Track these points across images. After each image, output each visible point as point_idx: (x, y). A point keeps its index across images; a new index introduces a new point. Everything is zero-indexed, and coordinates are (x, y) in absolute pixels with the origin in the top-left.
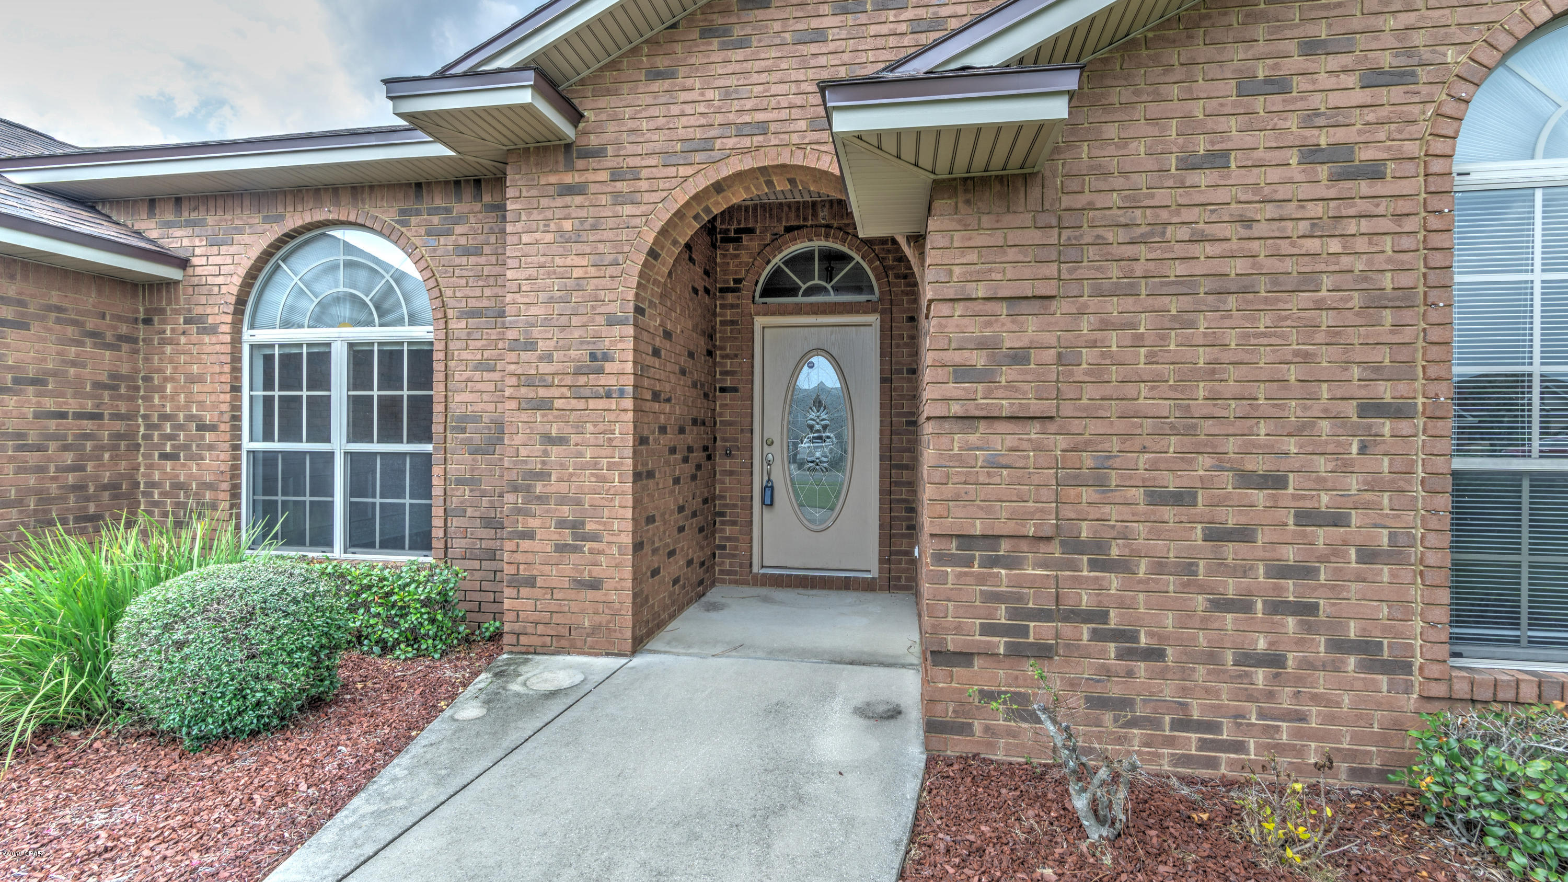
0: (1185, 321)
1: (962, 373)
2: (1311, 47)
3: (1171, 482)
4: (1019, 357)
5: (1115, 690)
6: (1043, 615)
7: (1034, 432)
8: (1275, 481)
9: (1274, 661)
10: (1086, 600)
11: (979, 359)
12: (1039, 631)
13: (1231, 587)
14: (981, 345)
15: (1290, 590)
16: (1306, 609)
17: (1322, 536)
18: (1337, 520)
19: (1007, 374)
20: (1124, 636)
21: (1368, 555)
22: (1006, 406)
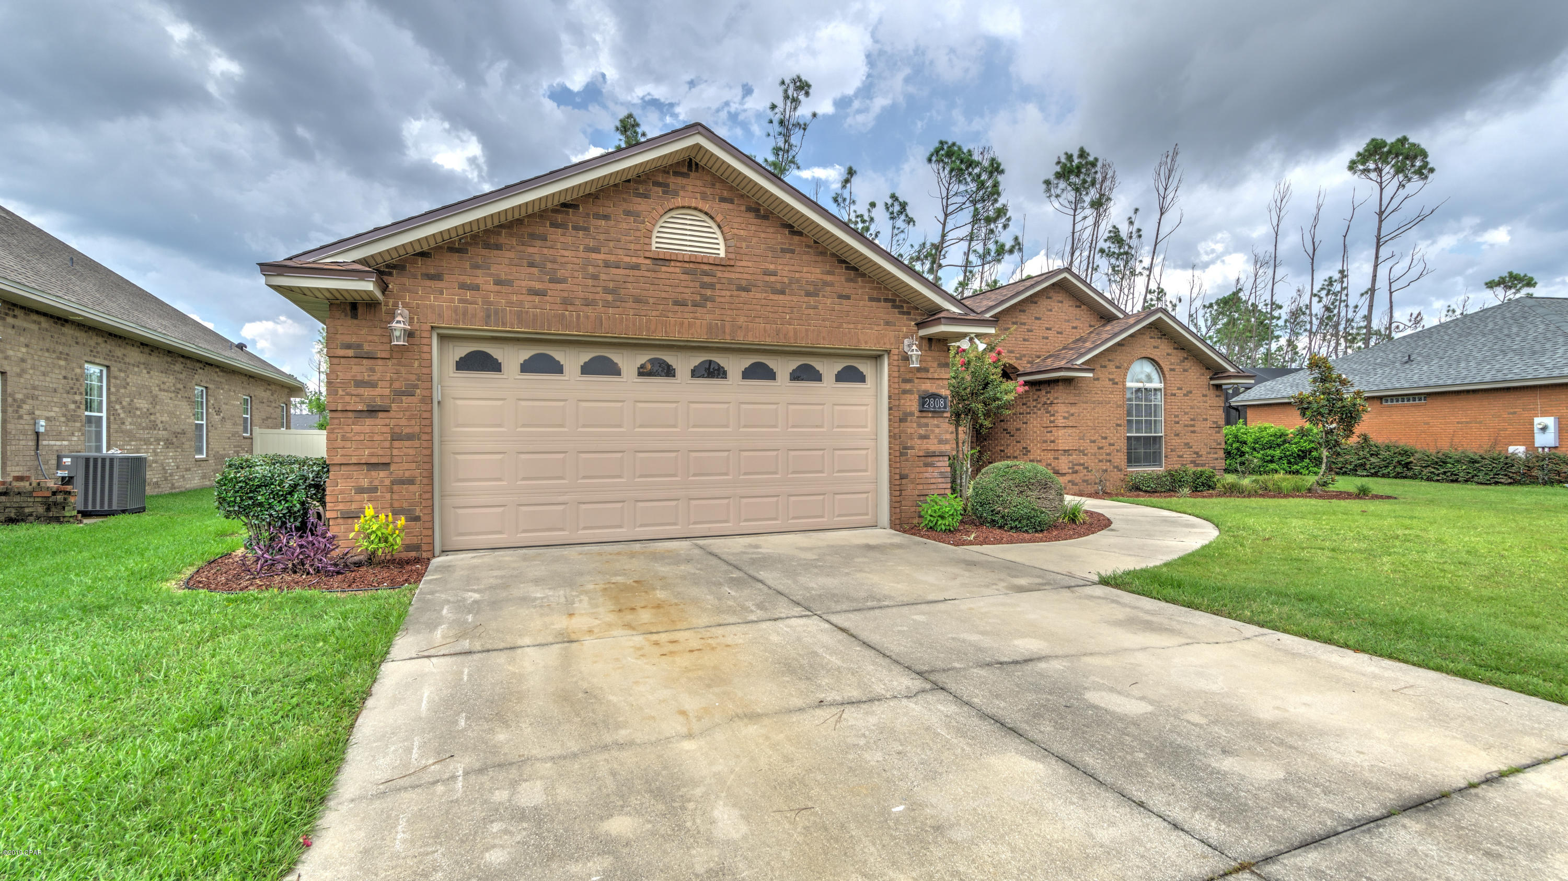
0: (1094, 409)
1: (1065, 418)
2: (1109, 360)
3: (1092, 438)
4: (1072, 415)
5: (1086, 478)
6: (1077, 465)
7: (1074, 429)
8: (1106, 438)
9: (1106, 471)
10: (1082, 461)
11: (1066, 415)
12: (1077, 468)
13: (1101, 458)
14: (1068, 412)
15: (1108, 458)
16: (1110, 461)
17: (1112, 447)
18: (1113, 445)
19: (1071, 418)
20: (1087, 468)
21: (1117, 451)
22: (1071, 424)
